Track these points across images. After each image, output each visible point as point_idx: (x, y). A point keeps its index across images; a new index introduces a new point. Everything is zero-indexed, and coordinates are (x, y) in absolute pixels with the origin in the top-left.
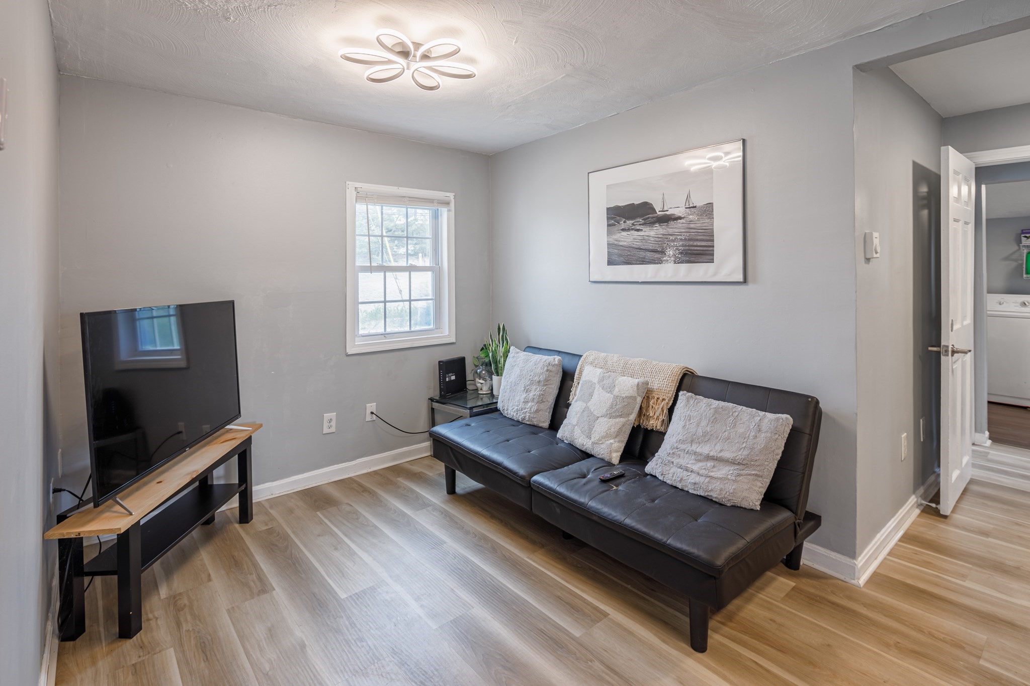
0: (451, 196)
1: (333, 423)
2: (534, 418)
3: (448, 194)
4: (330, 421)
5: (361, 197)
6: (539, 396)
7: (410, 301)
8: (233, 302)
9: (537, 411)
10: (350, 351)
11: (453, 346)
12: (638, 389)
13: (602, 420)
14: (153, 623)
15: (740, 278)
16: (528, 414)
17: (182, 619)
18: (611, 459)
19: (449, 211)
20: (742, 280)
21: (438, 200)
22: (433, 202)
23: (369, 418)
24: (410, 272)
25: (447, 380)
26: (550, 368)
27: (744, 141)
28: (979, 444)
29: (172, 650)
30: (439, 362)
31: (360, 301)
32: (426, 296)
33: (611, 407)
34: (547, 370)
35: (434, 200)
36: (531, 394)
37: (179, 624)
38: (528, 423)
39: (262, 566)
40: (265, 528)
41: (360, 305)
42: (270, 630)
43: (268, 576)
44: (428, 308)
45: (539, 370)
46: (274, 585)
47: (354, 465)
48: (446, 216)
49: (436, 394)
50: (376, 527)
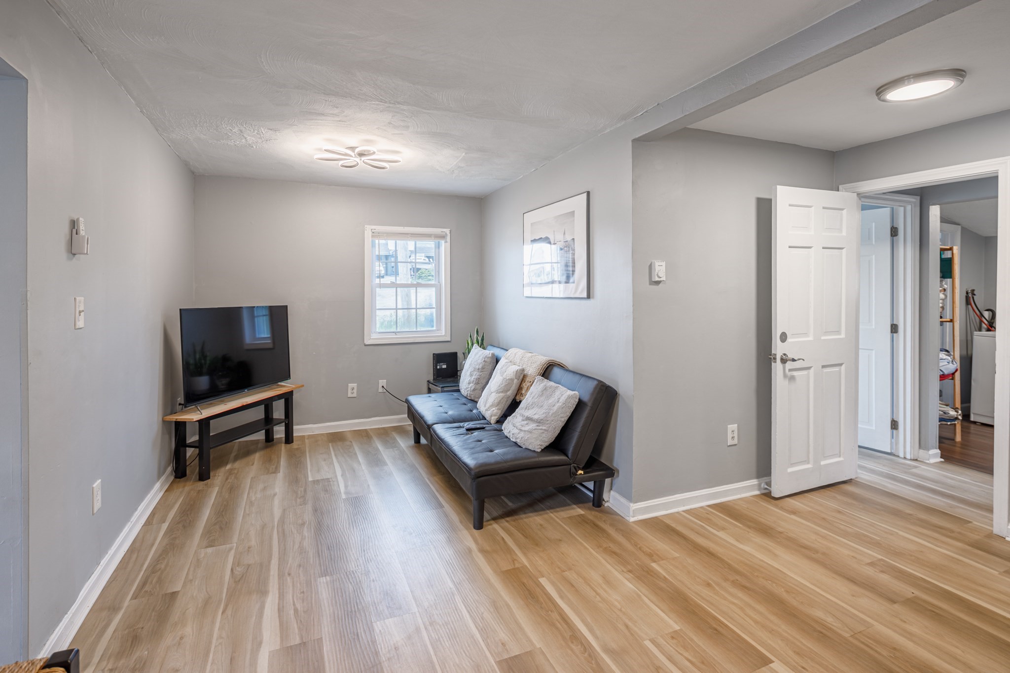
0: (447, 231)
1: (355, 391)
2: (472, 394)
3: (444, 230)
4: (352, 389)
5: (376, 235)
6: (477, 379)
7: (416, 309)
8: (286, 307)
9: (474, 390)
10: (367, 342)
11: (449, 343)
12: (516, 374)
13: (494, 394)
14: (216, 478)
15: (585, 295)
16: (469, 392)
17: (229, 478)
18: (490, 420)
19: (446, 242)
20: (586, 297)
21: (435, 235)
22: (431, 237)
23: (381, 390)
24: (416, 288)
25: (438, 367)
26: (486, 359)
27: (588, 193)
28: (922, 460)
29: (218, 488)
30: (434, 354)
31: (377, 308)
32: (430, 306)
33: (499, 386)
34: (484, 361)
35: (431, 235)
36: (474, 377)
37: (227, 479)
38: (469, 398)
39: (282, 463)
40: (296, 447)
41: (377, 311)
42: (265, 487)
43: (281, 467)
44: (432, 314)
45: (479, 361)
46: (281, 471)
47: (370, 421)
48: (445, 246)
49: (431, 378)
50: (356, 454)
